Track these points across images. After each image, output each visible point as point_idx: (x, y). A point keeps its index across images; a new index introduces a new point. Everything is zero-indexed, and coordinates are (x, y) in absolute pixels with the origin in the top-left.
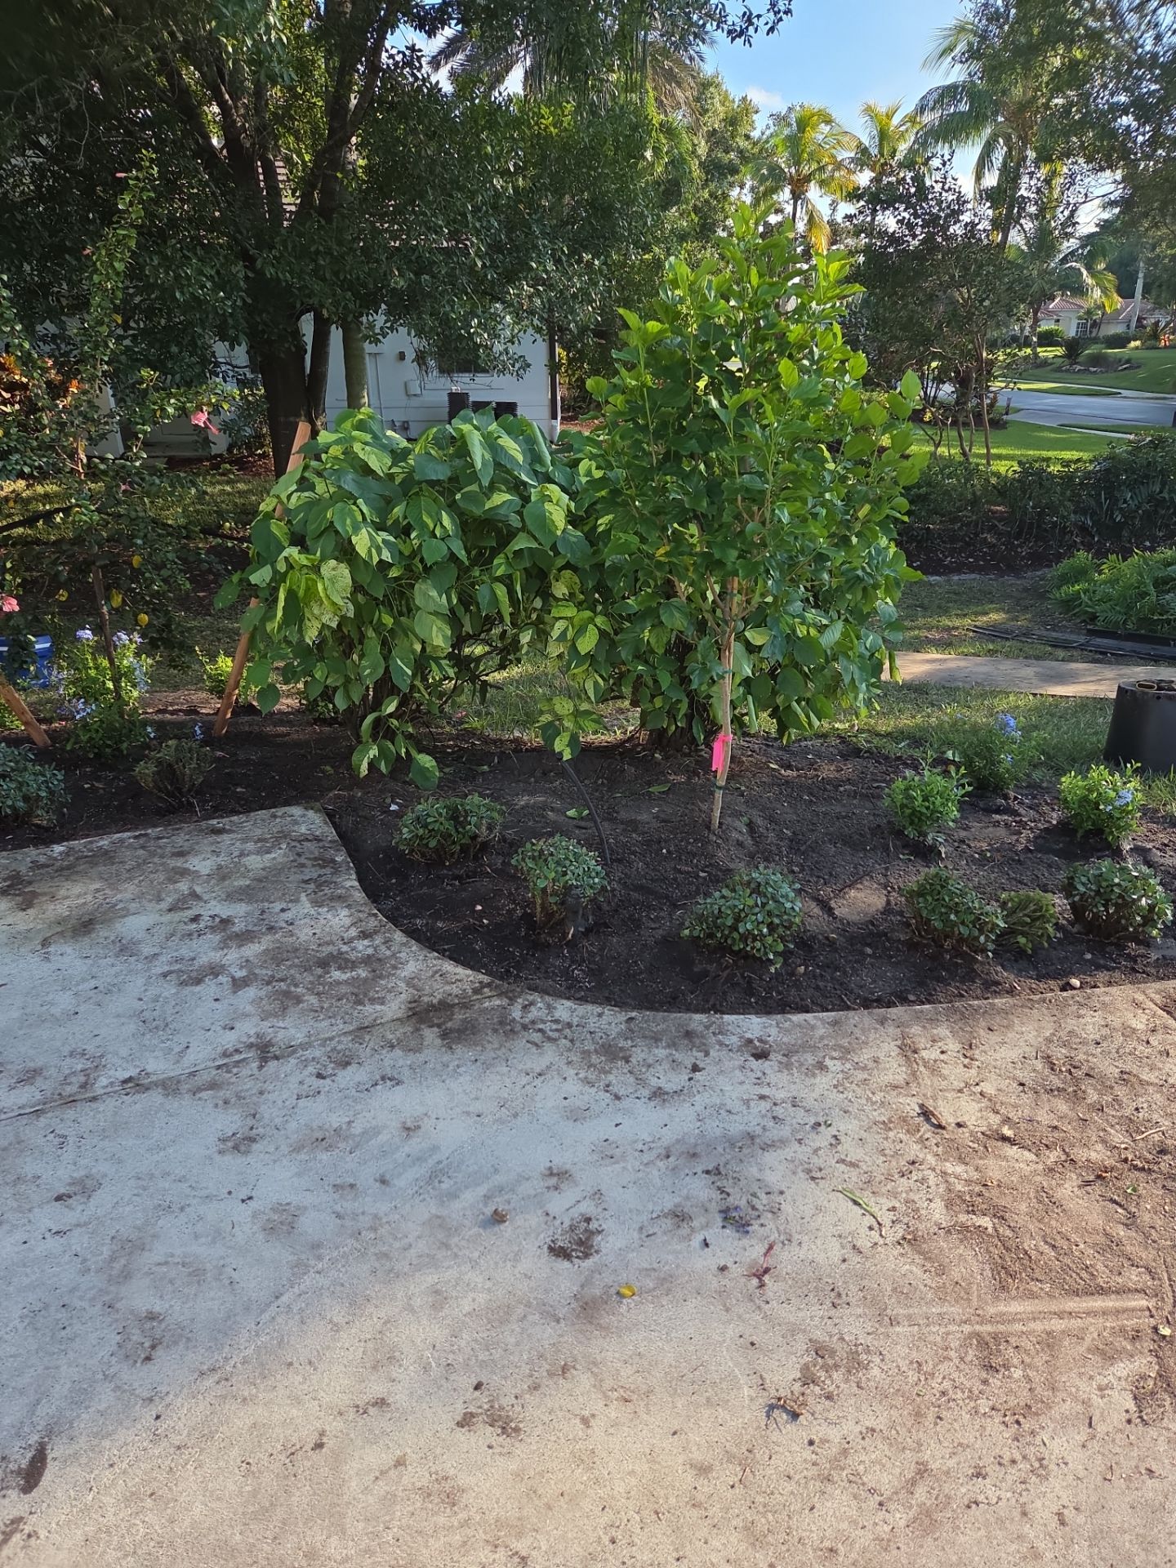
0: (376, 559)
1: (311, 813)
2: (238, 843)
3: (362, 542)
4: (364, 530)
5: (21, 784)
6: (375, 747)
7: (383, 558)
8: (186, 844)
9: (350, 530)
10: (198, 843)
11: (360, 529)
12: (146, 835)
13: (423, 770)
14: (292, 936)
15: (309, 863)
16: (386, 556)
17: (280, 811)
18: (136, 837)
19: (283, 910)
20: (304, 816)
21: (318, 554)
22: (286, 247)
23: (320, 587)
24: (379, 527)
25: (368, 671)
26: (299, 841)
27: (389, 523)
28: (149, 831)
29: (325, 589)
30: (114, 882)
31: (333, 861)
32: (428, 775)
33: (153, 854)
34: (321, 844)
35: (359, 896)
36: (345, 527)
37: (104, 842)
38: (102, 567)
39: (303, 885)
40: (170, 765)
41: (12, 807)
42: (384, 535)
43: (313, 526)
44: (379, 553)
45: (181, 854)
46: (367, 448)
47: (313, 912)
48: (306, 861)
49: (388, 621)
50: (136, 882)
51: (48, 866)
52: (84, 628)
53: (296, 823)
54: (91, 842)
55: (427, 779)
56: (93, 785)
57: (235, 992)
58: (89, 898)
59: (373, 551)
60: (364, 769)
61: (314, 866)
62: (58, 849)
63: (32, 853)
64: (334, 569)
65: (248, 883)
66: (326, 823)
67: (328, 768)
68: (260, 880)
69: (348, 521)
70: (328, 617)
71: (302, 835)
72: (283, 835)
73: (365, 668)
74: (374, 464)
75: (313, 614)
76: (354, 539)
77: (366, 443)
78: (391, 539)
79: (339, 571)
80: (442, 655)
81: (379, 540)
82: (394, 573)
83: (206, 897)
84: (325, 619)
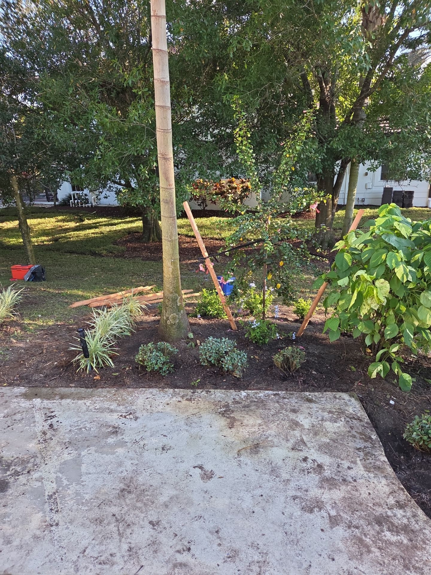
0: (405, 280)
1: (353, 400)
2: (320, 411)
3: (399, 272)
4: (401, 266)
5: (232, 358)
6: (381, 365)
7: (409, 279)
8: (296, 405)
9: (394, 266)
10: (301, 406)
11: (399, 265)
12: (278, 394)
13: (405, 381)
14: (357, 490)
15: (358, 435)
16: (410, 278)
17: (338, 394)
18: (274, 395)
19: (349, 468)
20: (350, 401)
21: (375, 275)
22: (342, 137)
23: (375, 292)
24: (408, 263)
25: (389, 332)
26: (350, 418)
27: (412, 261)
28: (280, 392)
29: (377, 293)
30: (266, 420)
31: (370, 438)
32: (407, 384)
33: (282, 408)
34: (362, 423)
35: (389, 470)
36: (391, 264)
37: (262, 394)
38: (268, 265)
39: (357, 451)
40: (288, 358)
41: (228, 368)
42: (410, 268)
43: (373, 262)
44: (407, 277)
45: (294, 411)
46: (401, 224)
47: (366, 475)
48: (355, 434)
49: (403, 309)
50: (276, 424)
51: (240, 403)
52: (252, 282)
53: (346, 405)
54: (256, 393)
55: (406, 386)
56: (254, 357)
57: (332, 528)
58: (257, 429)
59: (405, 276)
60: (374, 375)
61: (361, 438)
62: (244, 393)
63: (233, 394)
64: (382, 283)
65: (328, 441)
66: (362, 409)
67: (353, 367)
68: (334, 441)
69: (394, 261)
70: (374, 305)
71: (351, 414)
72: (341, 412)
73: (388, 330)
74: (404, 232)
75: (367, 303)
76: (396, 270)
77: (400, 222)
78: (413, 270)
79: (384, 284)
80: (427, 328)
81: (408, 270)
82: (411, 286)
83: (309, 445)
84: (373, 306)
